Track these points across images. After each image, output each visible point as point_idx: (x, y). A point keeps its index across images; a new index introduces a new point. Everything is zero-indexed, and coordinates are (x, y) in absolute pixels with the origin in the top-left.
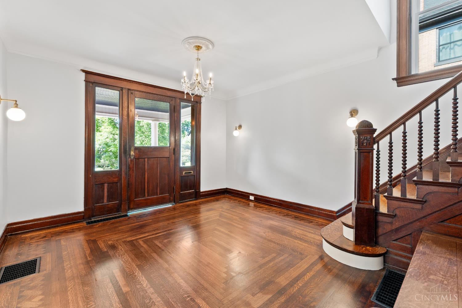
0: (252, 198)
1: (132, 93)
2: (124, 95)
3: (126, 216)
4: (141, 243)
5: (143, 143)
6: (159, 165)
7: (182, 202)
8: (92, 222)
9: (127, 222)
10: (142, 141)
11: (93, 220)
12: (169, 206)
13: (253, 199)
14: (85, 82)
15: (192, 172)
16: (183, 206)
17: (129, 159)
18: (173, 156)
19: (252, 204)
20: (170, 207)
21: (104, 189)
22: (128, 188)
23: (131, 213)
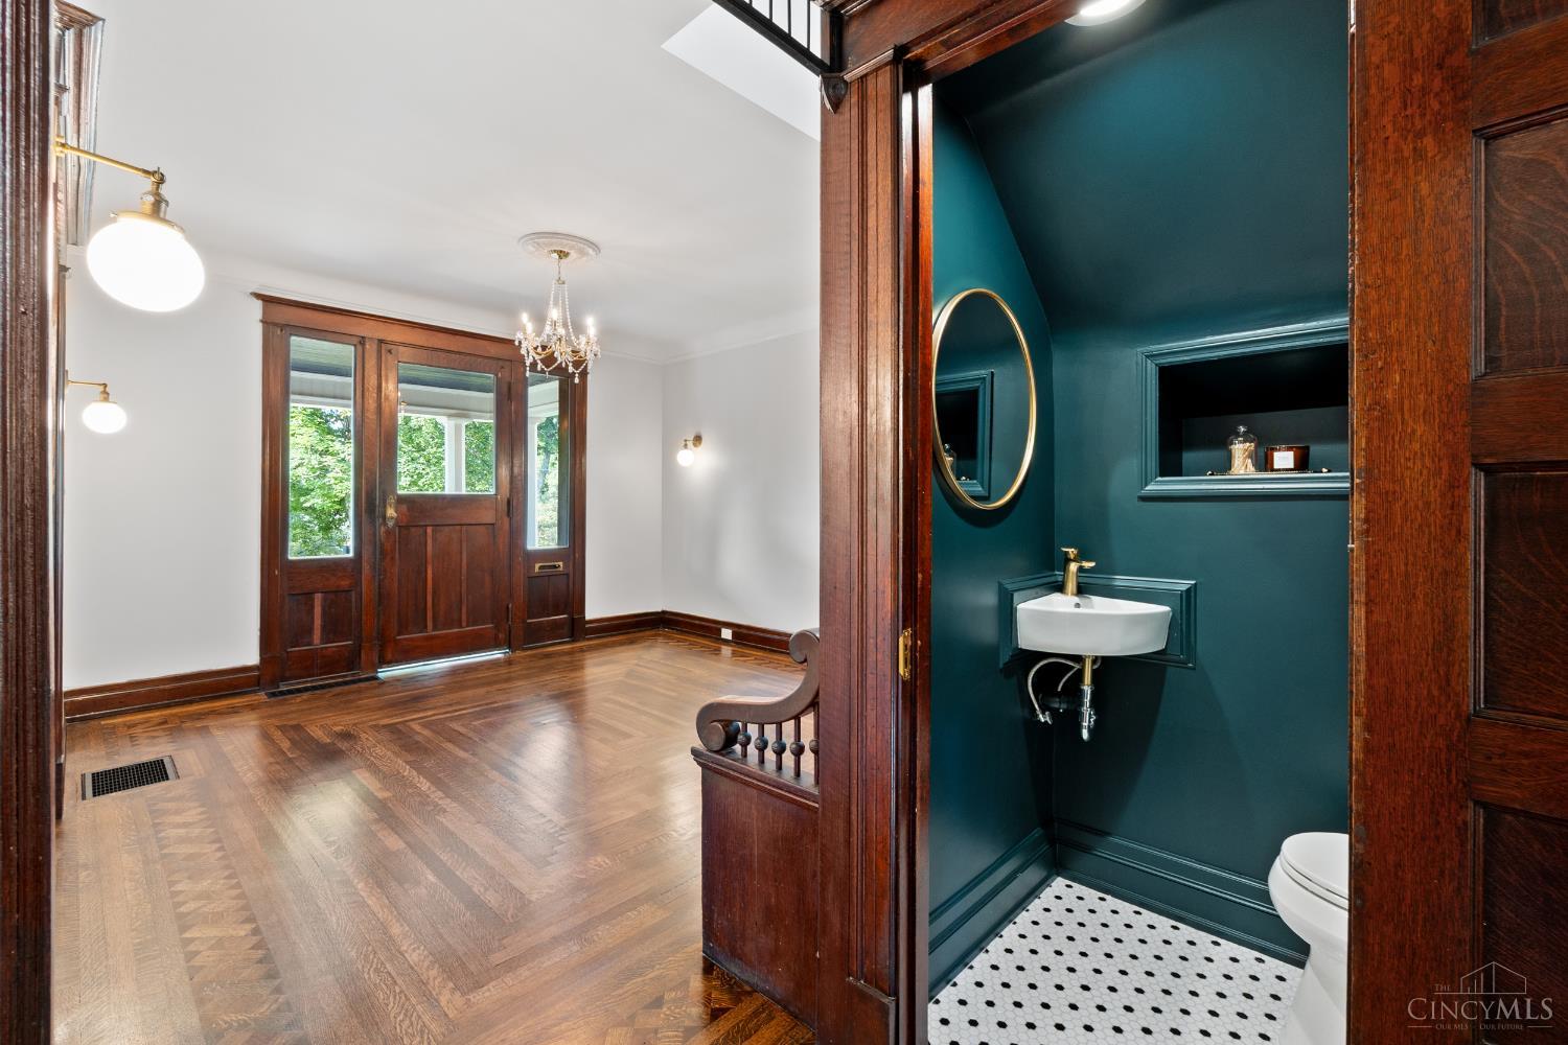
0: (727, 634)
1: (390, 351)
2: (367, 356)
3: (377, 678)
4: (416, 727)
5: (420, 483)
6: (464, 545)
7: (531, 649)
8: (282, 693)
9: (376, 691)
10: (415, 477)
11: (284, 689)
12: (497, 655)
13: (730, 638)
14: (261, 324)
15: (561, 564)
16: (534, 656)
17: (383, 529)
18: (506, 520)
19: (726, 651)
20: (498, 659)
21: (312, 607)
22: (379, 605)
23: (385, 673)
